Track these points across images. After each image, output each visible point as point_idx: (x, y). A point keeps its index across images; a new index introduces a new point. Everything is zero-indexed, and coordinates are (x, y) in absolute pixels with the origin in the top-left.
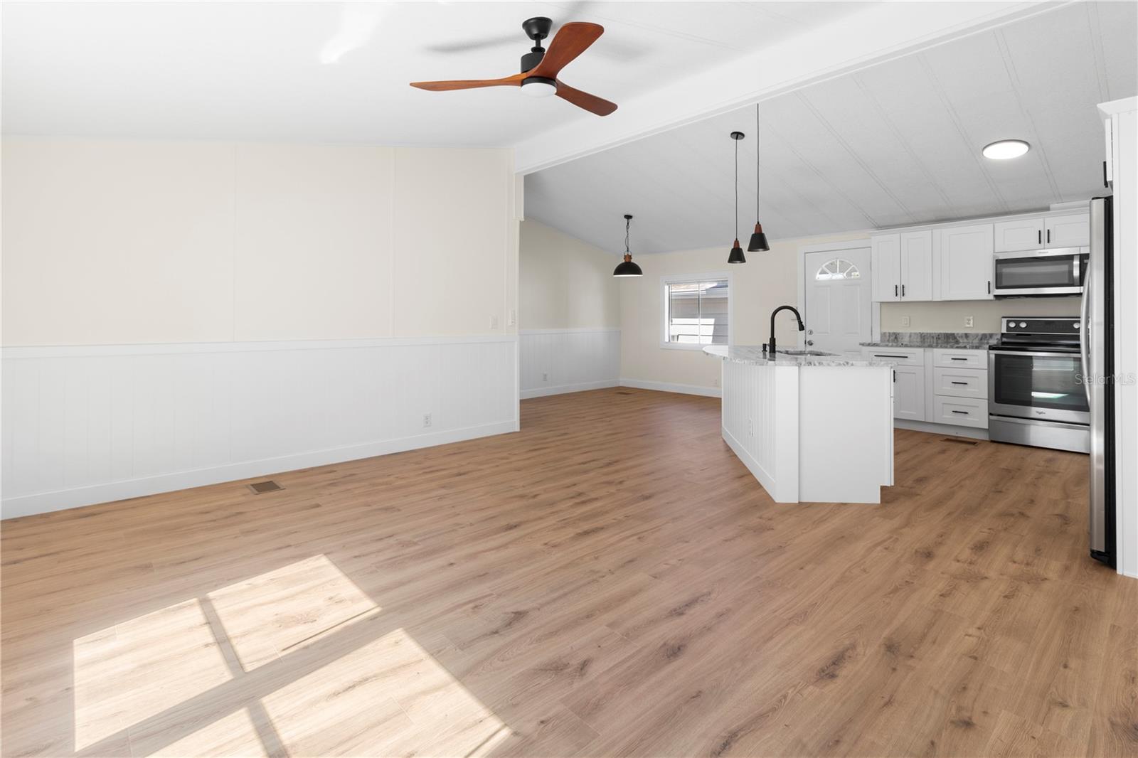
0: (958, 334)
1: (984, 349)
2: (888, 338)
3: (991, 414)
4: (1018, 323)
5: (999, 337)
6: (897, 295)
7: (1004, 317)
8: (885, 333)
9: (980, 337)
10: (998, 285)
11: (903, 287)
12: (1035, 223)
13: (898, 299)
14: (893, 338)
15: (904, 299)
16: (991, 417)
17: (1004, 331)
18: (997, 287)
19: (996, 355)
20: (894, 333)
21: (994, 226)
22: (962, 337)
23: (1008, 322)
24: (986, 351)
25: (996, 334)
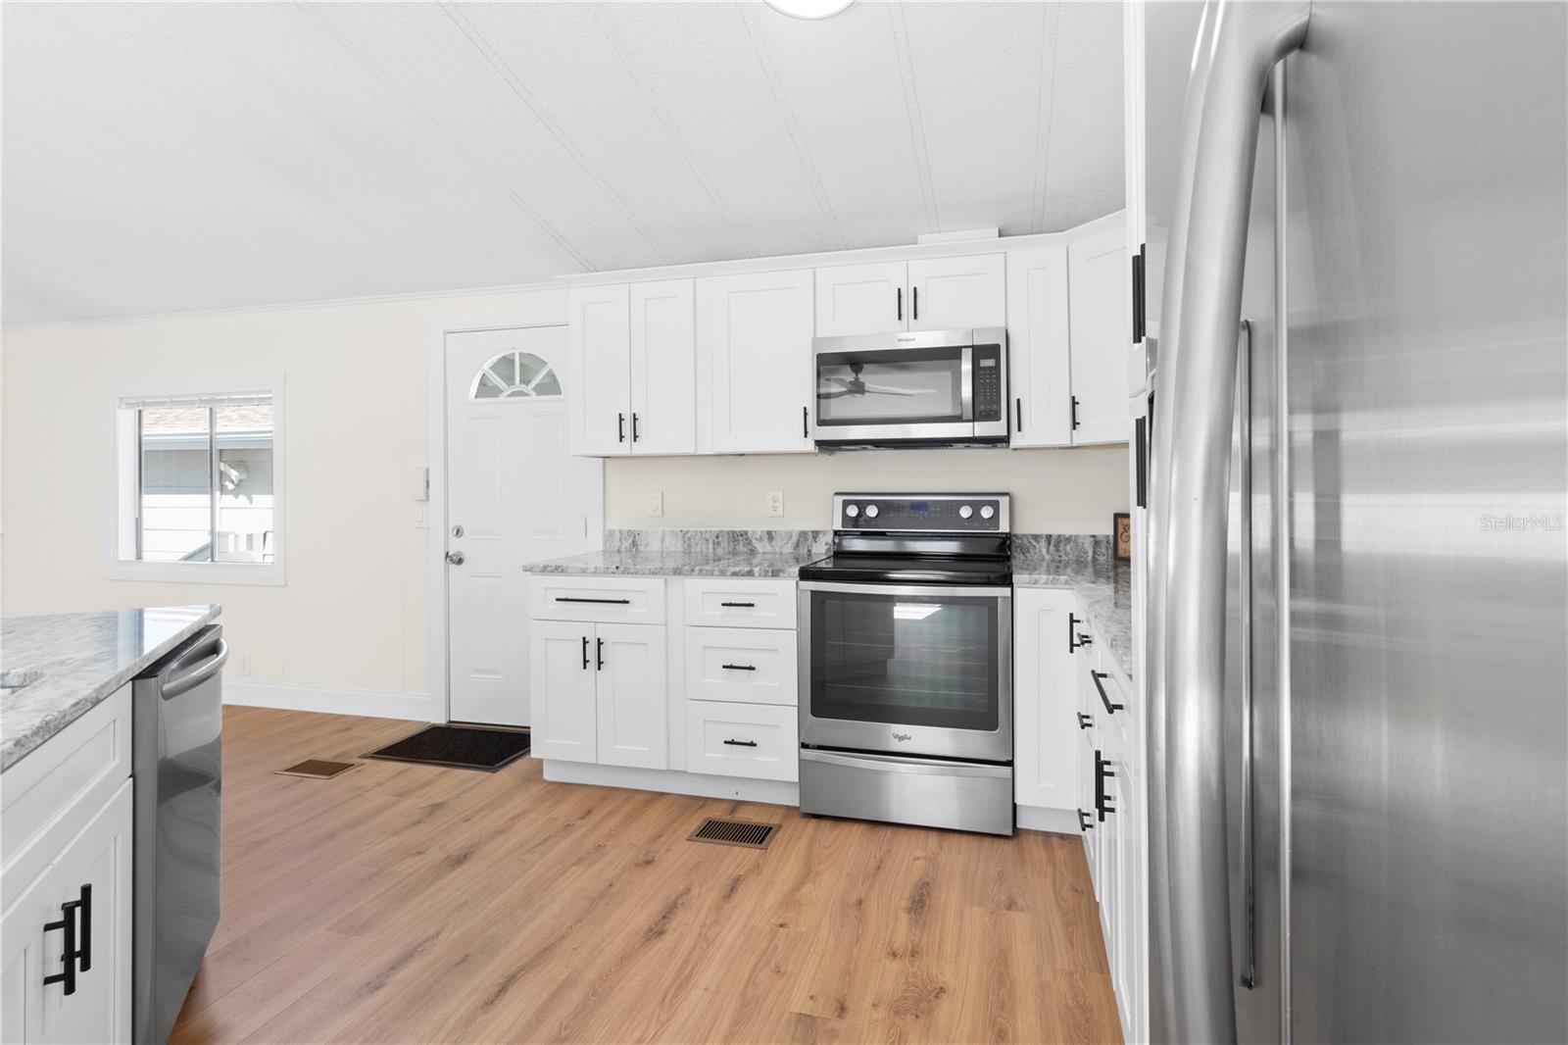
0: (754, 532)
1: (790, 577)
2: (617, 543)
3: (804, 746)
4: (862, 506)
5: (829, 538)
6: (621, 437)
7: (837, 494)
8: (612, 533)
9: (794, 539)
10: (822, 417)
11: (635, 419)
12: (891, 271)
13: (624, 448)
14: (627, 544)
15: (638, 449)
16: (802, 750)
17: (838, 527)
18: (821, 423)
19: (813, 593)
20: (630, 532)
21: (814, 272)
22: (761, 539)
23: (846, 504)
24: (793, 583)
25: (824, 533)
